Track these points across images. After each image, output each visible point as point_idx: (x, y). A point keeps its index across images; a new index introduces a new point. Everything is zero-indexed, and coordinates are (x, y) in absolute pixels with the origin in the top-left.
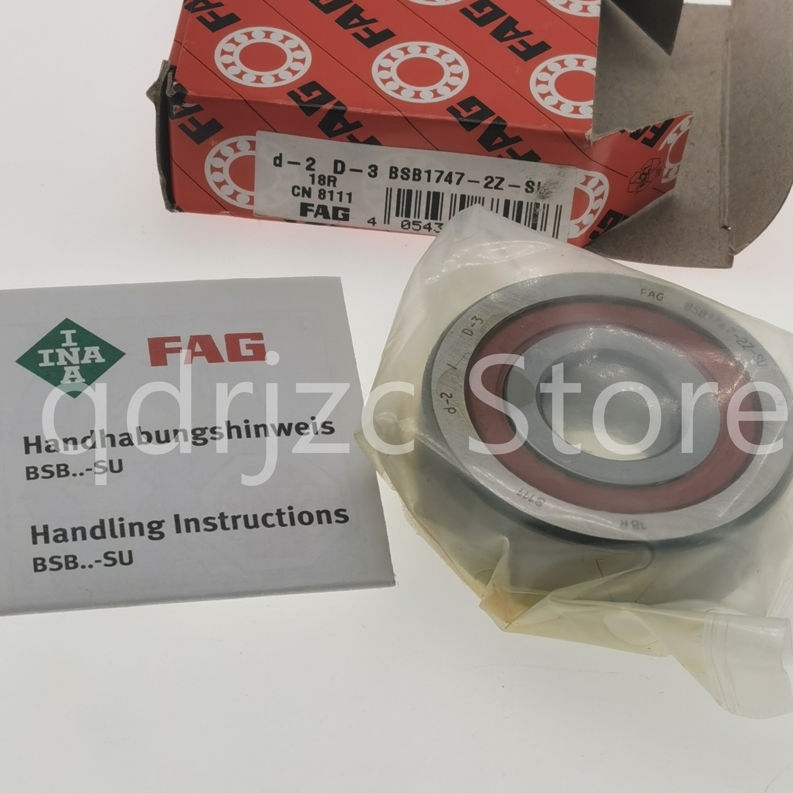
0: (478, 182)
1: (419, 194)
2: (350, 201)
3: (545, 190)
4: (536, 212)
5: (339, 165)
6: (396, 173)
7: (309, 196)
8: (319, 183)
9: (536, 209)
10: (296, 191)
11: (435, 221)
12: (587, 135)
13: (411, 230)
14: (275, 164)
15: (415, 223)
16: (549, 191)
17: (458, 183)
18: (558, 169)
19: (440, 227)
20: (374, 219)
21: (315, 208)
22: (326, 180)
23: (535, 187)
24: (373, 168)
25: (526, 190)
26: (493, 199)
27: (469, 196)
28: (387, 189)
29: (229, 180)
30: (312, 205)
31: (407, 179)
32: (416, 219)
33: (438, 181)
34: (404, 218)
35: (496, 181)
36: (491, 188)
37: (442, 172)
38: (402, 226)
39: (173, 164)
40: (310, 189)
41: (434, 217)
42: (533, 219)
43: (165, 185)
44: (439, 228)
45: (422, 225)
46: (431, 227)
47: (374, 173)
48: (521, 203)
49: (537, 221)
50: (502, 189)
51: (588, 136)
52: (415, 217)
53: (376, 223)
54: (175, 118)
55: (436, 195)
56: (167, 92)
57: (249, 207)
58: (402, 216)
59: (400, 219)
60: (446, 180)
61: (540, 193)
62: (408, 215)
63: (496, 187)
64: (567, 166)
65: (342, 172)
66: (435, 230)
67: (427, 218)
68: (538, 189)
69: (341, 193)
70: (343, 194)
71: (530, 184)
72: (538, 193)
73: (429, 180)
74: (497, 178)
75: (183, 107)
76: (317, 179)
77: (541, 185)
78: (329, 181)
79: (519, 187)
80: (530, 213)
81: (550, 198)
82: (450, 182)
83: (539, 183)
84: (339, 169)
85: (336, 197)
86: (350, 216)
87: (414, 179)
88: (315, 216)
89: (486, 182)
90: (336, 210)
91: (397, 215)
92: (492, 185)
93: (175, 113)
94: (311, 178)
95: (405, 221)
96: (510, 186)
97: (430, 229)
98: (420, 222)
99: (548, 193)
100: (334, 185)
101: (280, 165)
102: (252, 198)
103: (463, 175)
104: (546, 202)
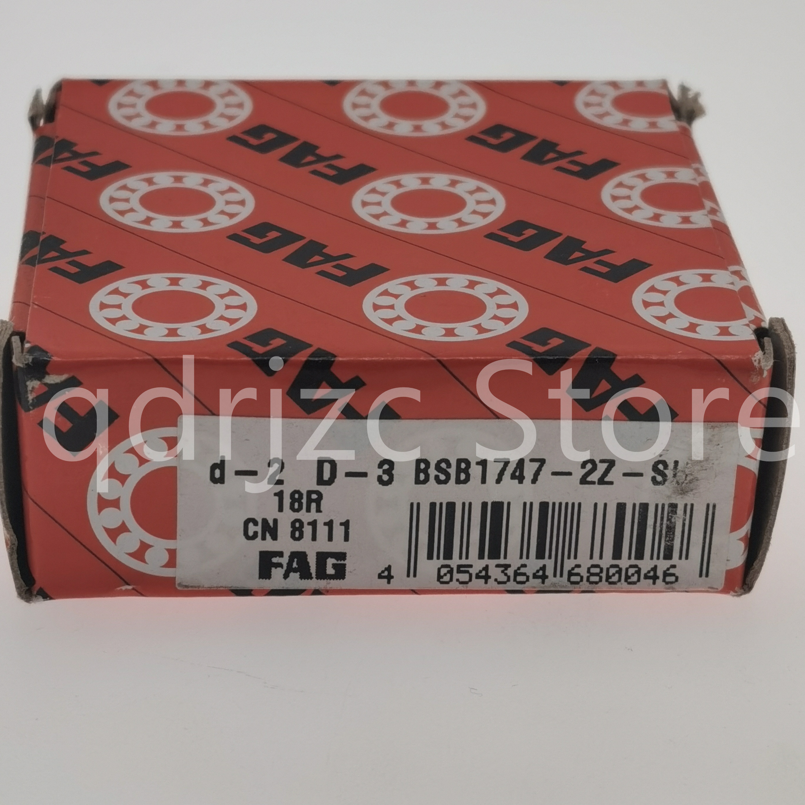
0: (570, 474)
1: (468, 508)
2: (346, 538)
3: (687, 475)
4: (671, 522)
5: (327, 467)
6: (425, 471)
7: (275, 537)
8: (292, 508)
9: (672, 517)
10: (252, 528)
11: (496, 562)
12: (755, 361)
13: (454, 585)
14: (214, 480)
15: (462, 569)
16: (692, 477)
17: (534, 481)
18: (709, 430)
19: (506, 572)
20: (389, 569)
21: (284, 561)
22: (304, 501)
23: (669, 472)
24: (386, 467)
25: (654, 480)
26: (596, 505)
27: (554, 504)
28: (412, 504)
29: (132, 523)
30: (280, 554)
31: (445, 482)
32: (464, 562)
33: (499, 480)
34: (442, 562)
35: (602, 468)
36: (593, 483)
37: (507, 463)
38: (439, 577)
39: (30, 501)
40: (275, 521)
41: (495, 554)
42: (666, 537)
43: (15, 548)
44: (503, 574)
45: (473, 571)
46: (490, 574)
47: (388, 475)
48: (644, 507)
49: (673, 540)
50: (611, 483)
51: (757, 361)
52: (461, 558)
53: (392, 577)
54: (31, 408)
55: (498, 507)
56: (14, 360)
57: (168, 573)
58: (438, 558)
59: (436, 563)
60: (513, 477)
61: (678, 483)
62: (448, 555)
63: (602, 481)
64: (724, 424)
65: (330, 481)
66: (496, 580)
67: (481, 556)
68: (675, 476)
69: (330, 524)
70: (334, 525)
71: (661, 467)
72: (674, 483)
73: (484, 480)
74: (602, 461)
75: (46, 384)
76: (287, 501)
77: (680, 466)
78: (310, 501)
79: (641, 475)
80: (661, 524)
81: (694, 491)
82: (521, 479)
83: (676, 463)
84: (326, 475)
85: (322, 531)
86: (348, 569)
87: (458, 481)
88: (286, 576)
89: (584, 471)
90: (322, 557)
91: (430, 557)
92: (595, 477)
93: (31, 397)
94: (277, 498)
95: (443, 566)
96: (625, 475)
97: (487, 578)
98: (471, 566)
99: (691, 482)
100: (319, 510)
101: (221, 480)
102: (172, 553)
103: (542, 462)
104: (689, 499)
